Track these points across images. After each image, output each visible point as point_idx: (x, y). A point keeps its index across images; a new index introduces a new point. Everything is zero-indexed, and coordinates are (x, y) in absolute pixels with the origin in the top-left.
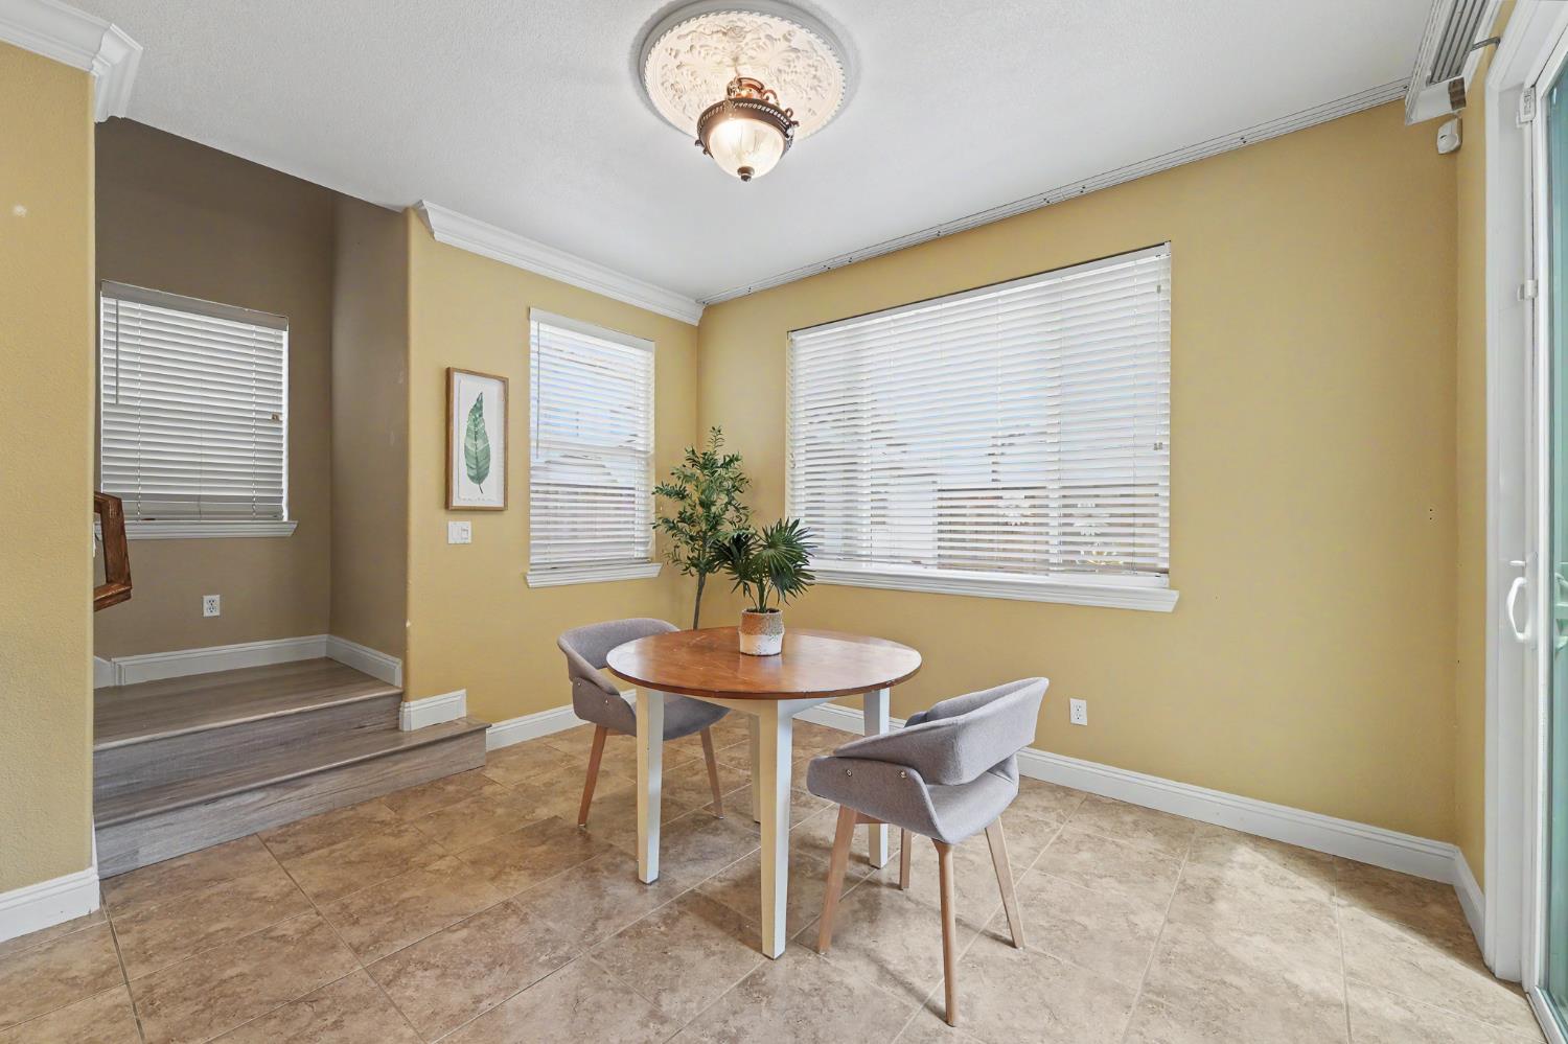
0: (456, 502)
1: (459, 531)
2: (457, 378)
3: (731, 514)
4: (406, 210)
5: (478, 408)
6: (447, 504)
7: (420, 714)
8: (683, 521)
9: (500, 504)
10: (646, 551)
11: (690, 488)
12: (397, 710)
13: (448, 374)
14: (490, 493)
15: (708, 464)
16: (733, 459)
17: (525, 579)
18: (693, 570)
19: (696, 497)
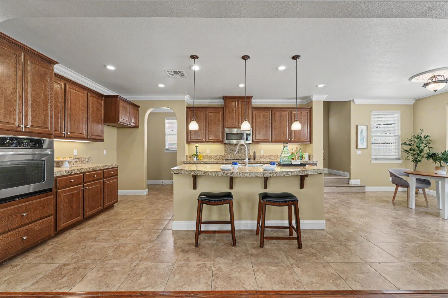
0: (359, 147)
1: (359, 152)
2: (359, 127)
3: (426, 149)
4: (350, 101)
5: (362, 131)
6: (357, 148)
7: (353, 182)
8: (411, 150)
9: (366, 147)
10: (398, 157)
11: (413, 143)
12: (348, 181)
13: (357, 126)
14: (364, 146)
15: (419, 137)
16: (427, 137)
17: (371, 162)
18: (415, 161)
19: (415, 145)
